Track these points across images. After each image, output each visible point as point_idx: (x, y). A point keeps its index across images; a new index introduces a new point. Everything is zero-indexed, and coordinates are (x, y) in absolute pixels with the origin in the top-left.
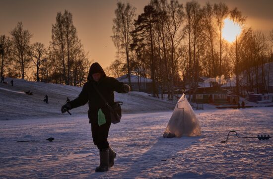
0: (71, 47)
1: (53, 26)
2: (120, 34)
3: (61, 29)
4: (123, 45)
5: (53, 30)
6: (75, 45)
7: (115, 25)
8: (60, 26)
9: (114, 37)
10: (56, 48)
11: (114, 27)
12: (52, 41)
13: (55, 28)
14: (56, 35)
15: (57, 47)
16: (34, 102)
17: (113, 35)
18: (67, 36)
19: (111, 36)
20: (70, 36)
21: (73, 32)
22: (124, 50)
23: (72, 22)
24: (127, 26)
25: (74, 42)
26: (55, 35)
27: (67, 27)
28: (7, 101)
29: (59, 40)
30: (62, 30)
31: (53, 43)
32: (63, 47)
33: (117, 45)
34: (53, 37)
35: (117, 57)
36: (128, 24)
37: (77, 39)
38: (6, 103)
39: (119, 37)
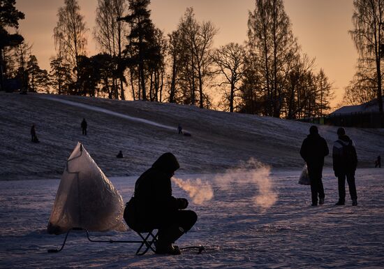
0: (281, 49)
1: (250, 13)
2: (366, 26)
3: (264, 20)
4: (370, 47)
5: (249, 20)
6: (288, 46)
7: (357, 12)
8: (262, 14)
9: (356, 32)
10: (254, 52)
11: (355, 15)
12: (248, 40)
13: (254, 17)
14: (255, 30)
15: (257, 51)
16: (193, 146)
17: (353, 29)
18: (274, 31)
19: (351, 31)
20: (279, 30)
21: (284, 24)
22: (373, 56)
23: (283, 7)
24: (378, 13)
25: (285, 41)
26: (253, 31)
27: (275, 15)
28: (146, 143)
29: (260, 38)
30: (266, 21)
31: (250, 44)
32: (266, 51)
33: (360, 46)
34: (250, 33)
35: (360, 67)
36: (380, 9)
37: (292, 36)
38: (143, 147)
39: (363, 32)
